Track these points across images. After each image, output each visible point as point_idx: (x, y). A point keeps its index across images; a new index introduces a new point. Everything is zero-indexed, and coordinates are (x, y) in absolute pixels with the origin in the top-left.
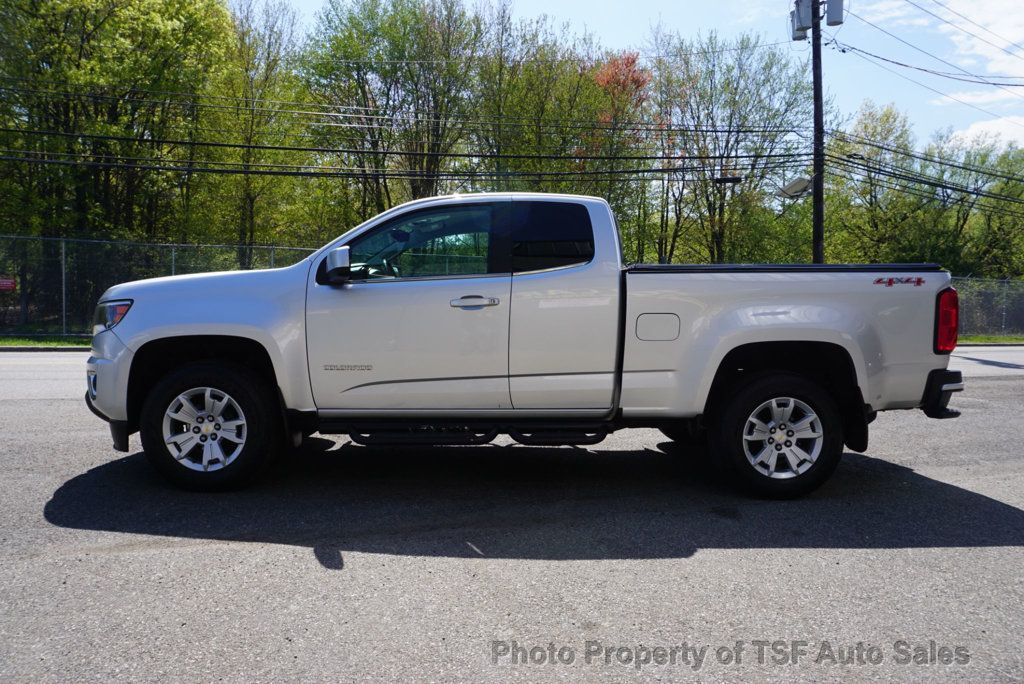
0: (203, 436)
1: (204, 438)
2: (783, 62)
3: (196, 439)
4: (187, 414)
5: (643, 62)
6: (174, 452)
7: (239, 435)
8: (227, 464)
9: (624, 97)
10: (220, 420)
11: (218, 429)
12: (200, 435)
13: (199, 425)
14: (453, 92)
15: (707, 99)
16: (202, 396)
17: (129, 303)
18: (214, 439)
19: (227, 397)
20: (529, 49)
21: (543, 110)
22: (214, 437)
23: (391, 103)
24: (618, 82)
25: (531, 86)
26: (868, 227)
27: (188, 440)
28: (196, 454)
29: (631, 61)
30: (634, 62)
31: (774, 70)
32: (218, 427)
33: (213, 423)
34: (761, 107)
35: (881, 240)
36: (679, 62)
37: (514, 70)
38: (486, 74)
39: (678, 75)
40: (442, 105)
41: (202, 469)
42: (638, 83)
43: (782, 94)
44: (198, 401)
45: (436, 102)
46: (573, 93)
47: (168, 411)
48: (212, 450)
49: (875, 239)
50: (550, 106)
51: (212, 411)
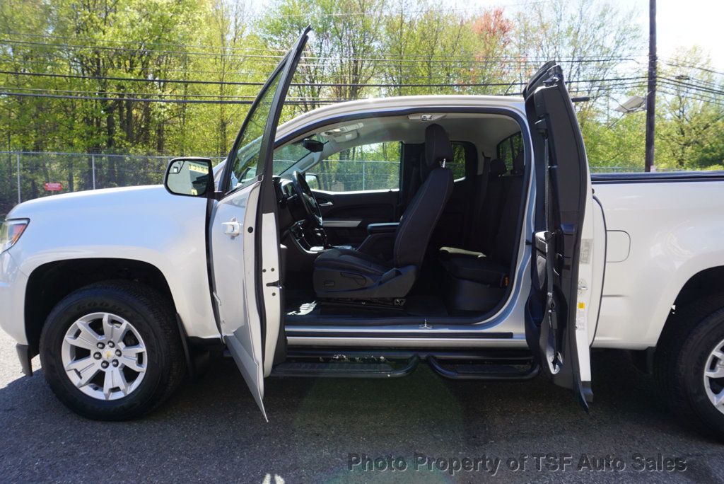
0: (104, 362)
1: (106, 364)
2: (614, 11)
3: (98, 365)
4: (87, 339)
5: (507, 15)
6: (75, 379)
7: (140, 362)
8: (128, 393)
9: (494, 41)
10: (121, 345)
11: (120, 355)
12: (101, 361)
13: (101, 351)
14: (367, 44)
15: (556, 41)
16: (100, 320)
17: (25, 222)
18: (116, 366)
19: (125, 323)
20: (422, 8)
21: (433, 54)
22: (116, 363)
23: (323, 52)
24: (489, 30)
25: (424, 37)
26: (675, 135)
27: (89, 367)
28: (98, 380)
29: (498, 14)
30: (501, 13)
31: (607, 17)
32: (119, 353)
33: (114, 349)
34: (596, 45)
35: (687, 144)
36: (535, 13)
37: (411, 24)
38: (391, 29)
39: (534, 24)
40: (359, 51)
41: (103, 398)
42: (504, 30)
43: (613, 35)
44: (97, 326)
45: (355, 50)
46: (455, 39)
47: (66, 337)
48: (114, 377)
49: (682, 143)
50: (438, 50)
51: (112, 336)
